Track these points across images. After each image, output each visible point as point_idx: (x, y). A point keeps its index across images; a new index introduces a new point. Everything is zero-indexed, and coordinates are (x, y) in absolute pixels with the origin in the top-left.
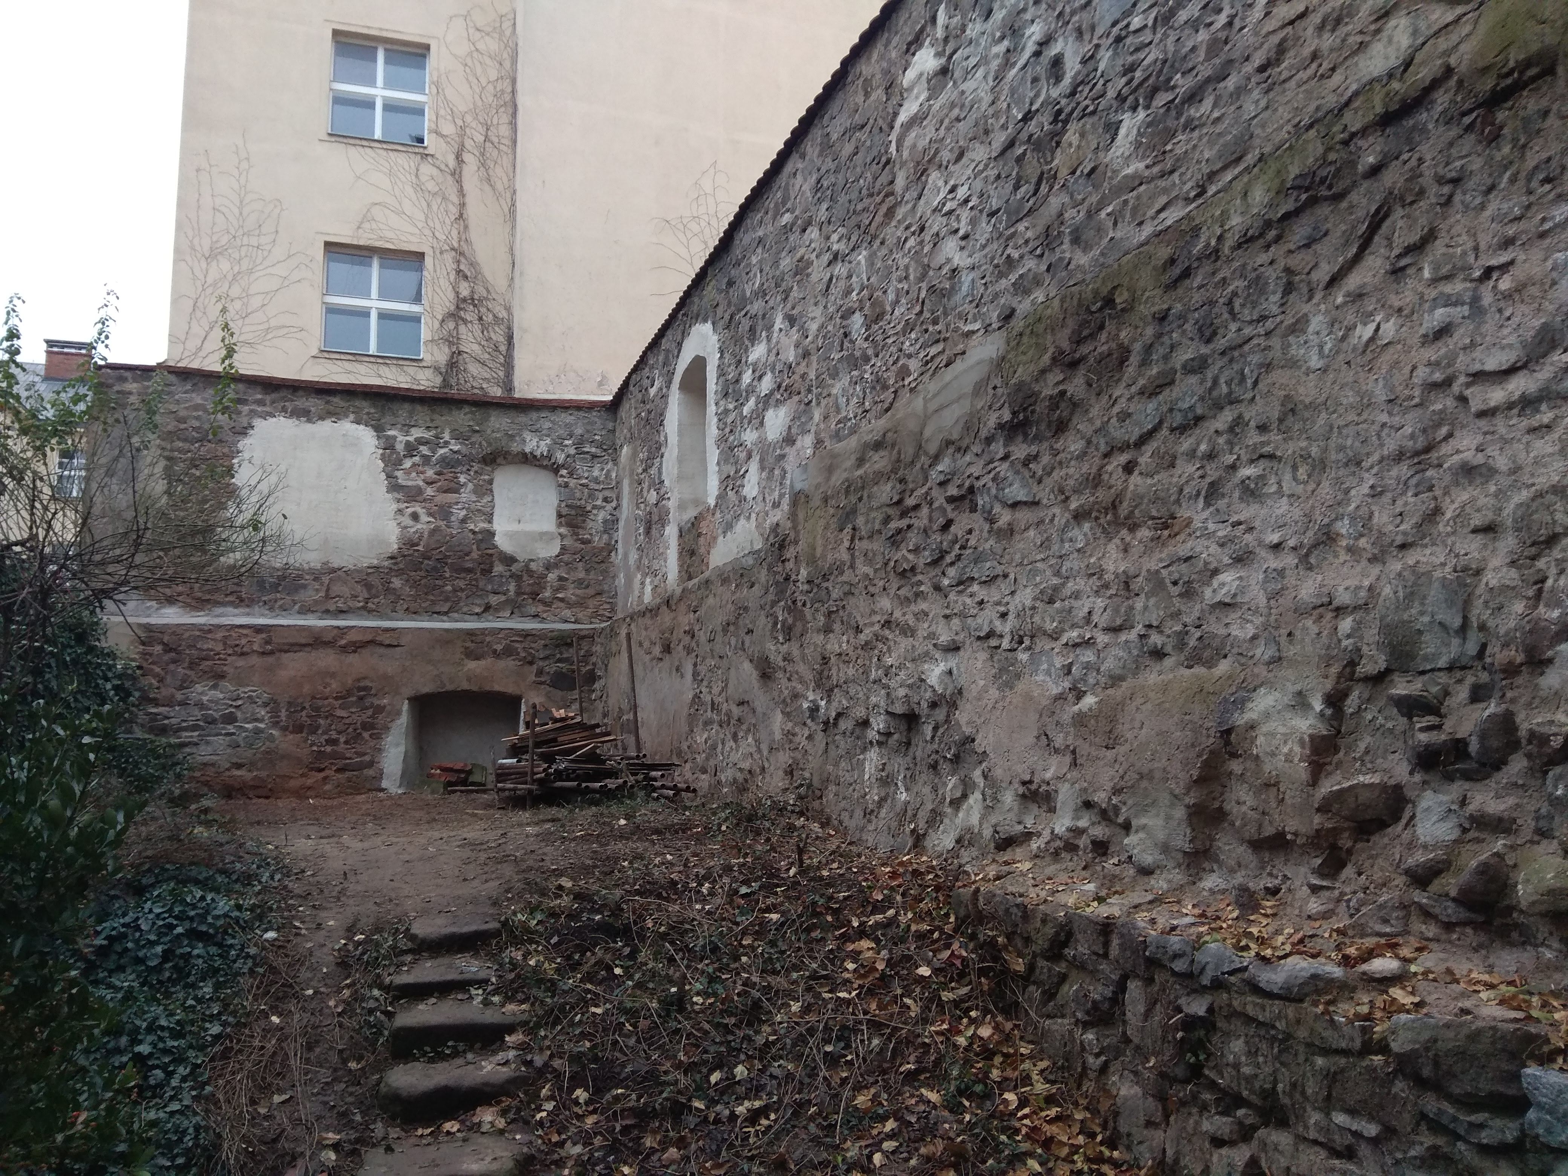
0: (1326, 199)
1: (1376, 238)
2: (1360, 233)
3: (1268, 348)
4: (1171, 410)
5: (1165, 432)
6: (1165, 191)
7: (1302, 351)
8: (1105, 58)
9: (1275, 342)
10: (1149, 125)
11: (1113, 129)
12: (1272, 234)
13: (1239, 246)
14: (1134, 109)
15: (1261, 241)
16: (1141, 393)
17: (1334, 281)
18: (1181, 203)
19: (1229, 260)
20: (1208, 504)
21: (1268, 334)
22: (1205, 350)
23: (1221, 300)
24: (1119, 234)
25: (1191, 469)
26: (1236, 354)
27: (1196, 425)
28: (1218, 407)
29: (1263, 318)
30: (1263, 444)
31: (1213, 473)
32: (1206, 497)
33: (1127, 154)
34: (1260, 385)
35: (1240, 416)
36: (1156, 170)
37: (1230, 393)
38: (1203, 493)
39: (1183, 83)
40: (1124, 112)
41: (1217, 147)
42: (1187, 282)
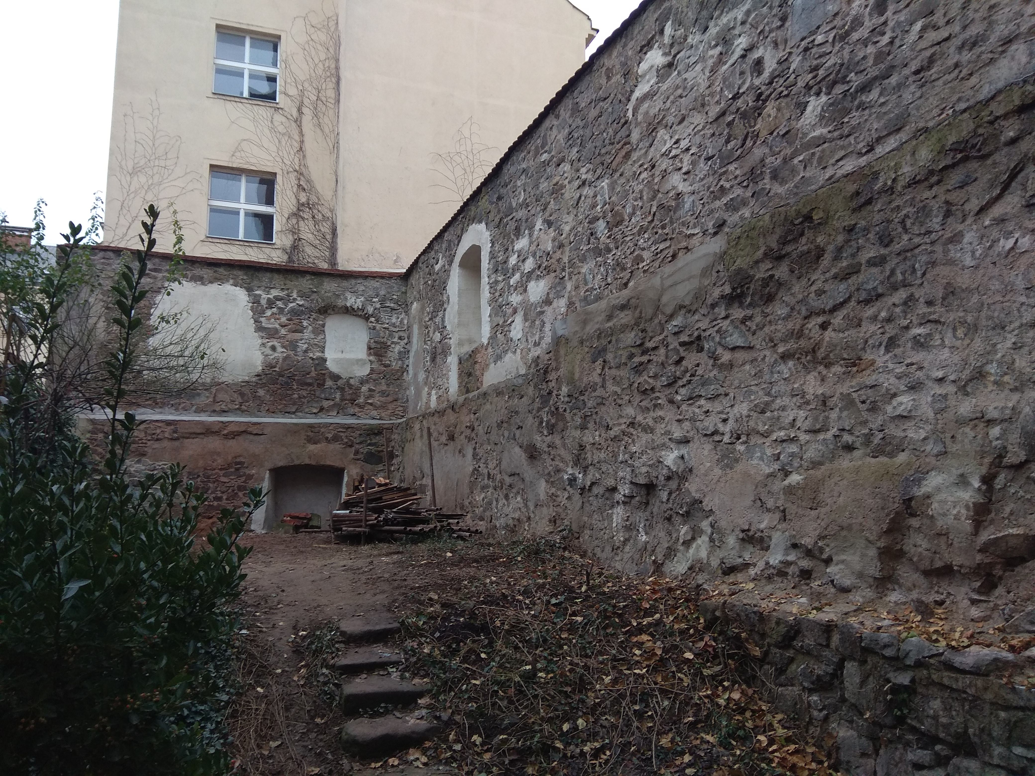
0: (975, 158)
1: (1013, 184)
2: (1002, 180)
3: (933, 252)
4: (858, 289)
5: (853, 303)
6: (843, 147)
7: (959, 255)
8: (796, 62)
9: (938, 248)
10: (831, 105)
11: (802, 107)
12: (934, 179)
13: (909, 186)
14: (818, 94)
15: (926, 183)
16: (835, 277)
17: (982, 210)
18: (855, 156)
19: (901, 195)
20: (887, 350)
21: (933, 243)
22: (883, 251)
23: (897, 220)
24: (807, 175)
25: (873, 328)
26: (909, 254)
27: (877, 299)
28: (895, 288)
29: (929, 232)
30: (930, 313)
31: (891, 331)
32: (886, 347)
33: (813, 123)
34: (928, 276)
35: (912, 295)
36: (836, 134)
37: (905, 280)
38: (884, 344)
39: (855, 80)
40: (810, 96)
41: (883, 122)
42: (869, 208)
